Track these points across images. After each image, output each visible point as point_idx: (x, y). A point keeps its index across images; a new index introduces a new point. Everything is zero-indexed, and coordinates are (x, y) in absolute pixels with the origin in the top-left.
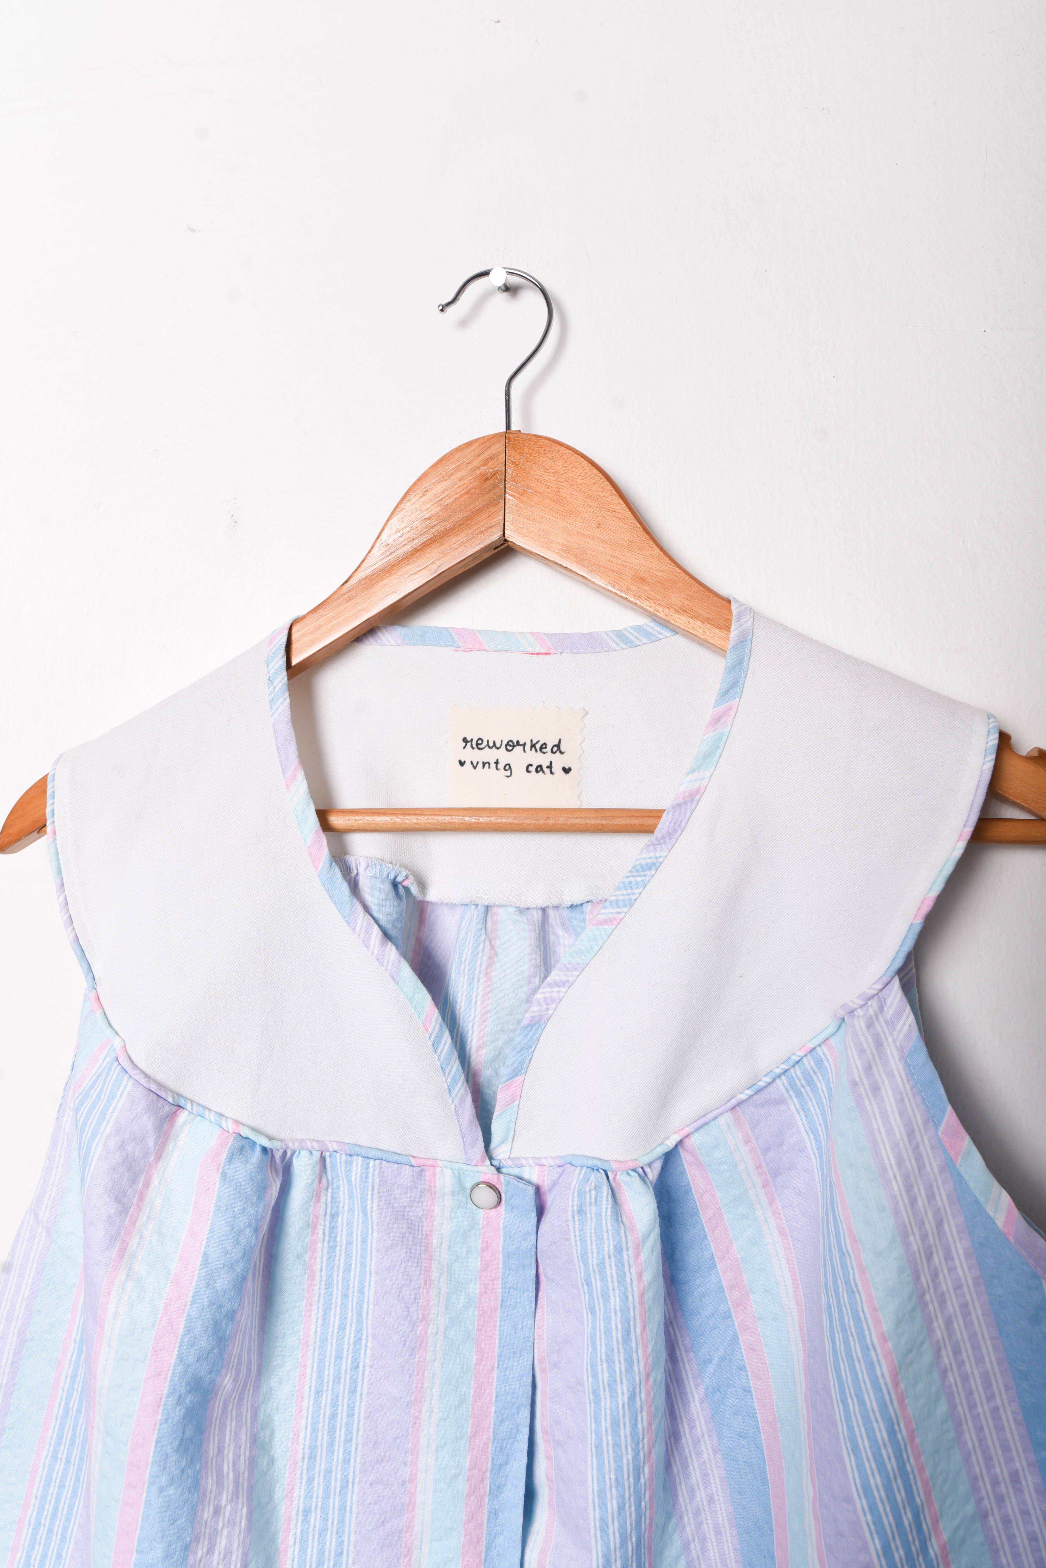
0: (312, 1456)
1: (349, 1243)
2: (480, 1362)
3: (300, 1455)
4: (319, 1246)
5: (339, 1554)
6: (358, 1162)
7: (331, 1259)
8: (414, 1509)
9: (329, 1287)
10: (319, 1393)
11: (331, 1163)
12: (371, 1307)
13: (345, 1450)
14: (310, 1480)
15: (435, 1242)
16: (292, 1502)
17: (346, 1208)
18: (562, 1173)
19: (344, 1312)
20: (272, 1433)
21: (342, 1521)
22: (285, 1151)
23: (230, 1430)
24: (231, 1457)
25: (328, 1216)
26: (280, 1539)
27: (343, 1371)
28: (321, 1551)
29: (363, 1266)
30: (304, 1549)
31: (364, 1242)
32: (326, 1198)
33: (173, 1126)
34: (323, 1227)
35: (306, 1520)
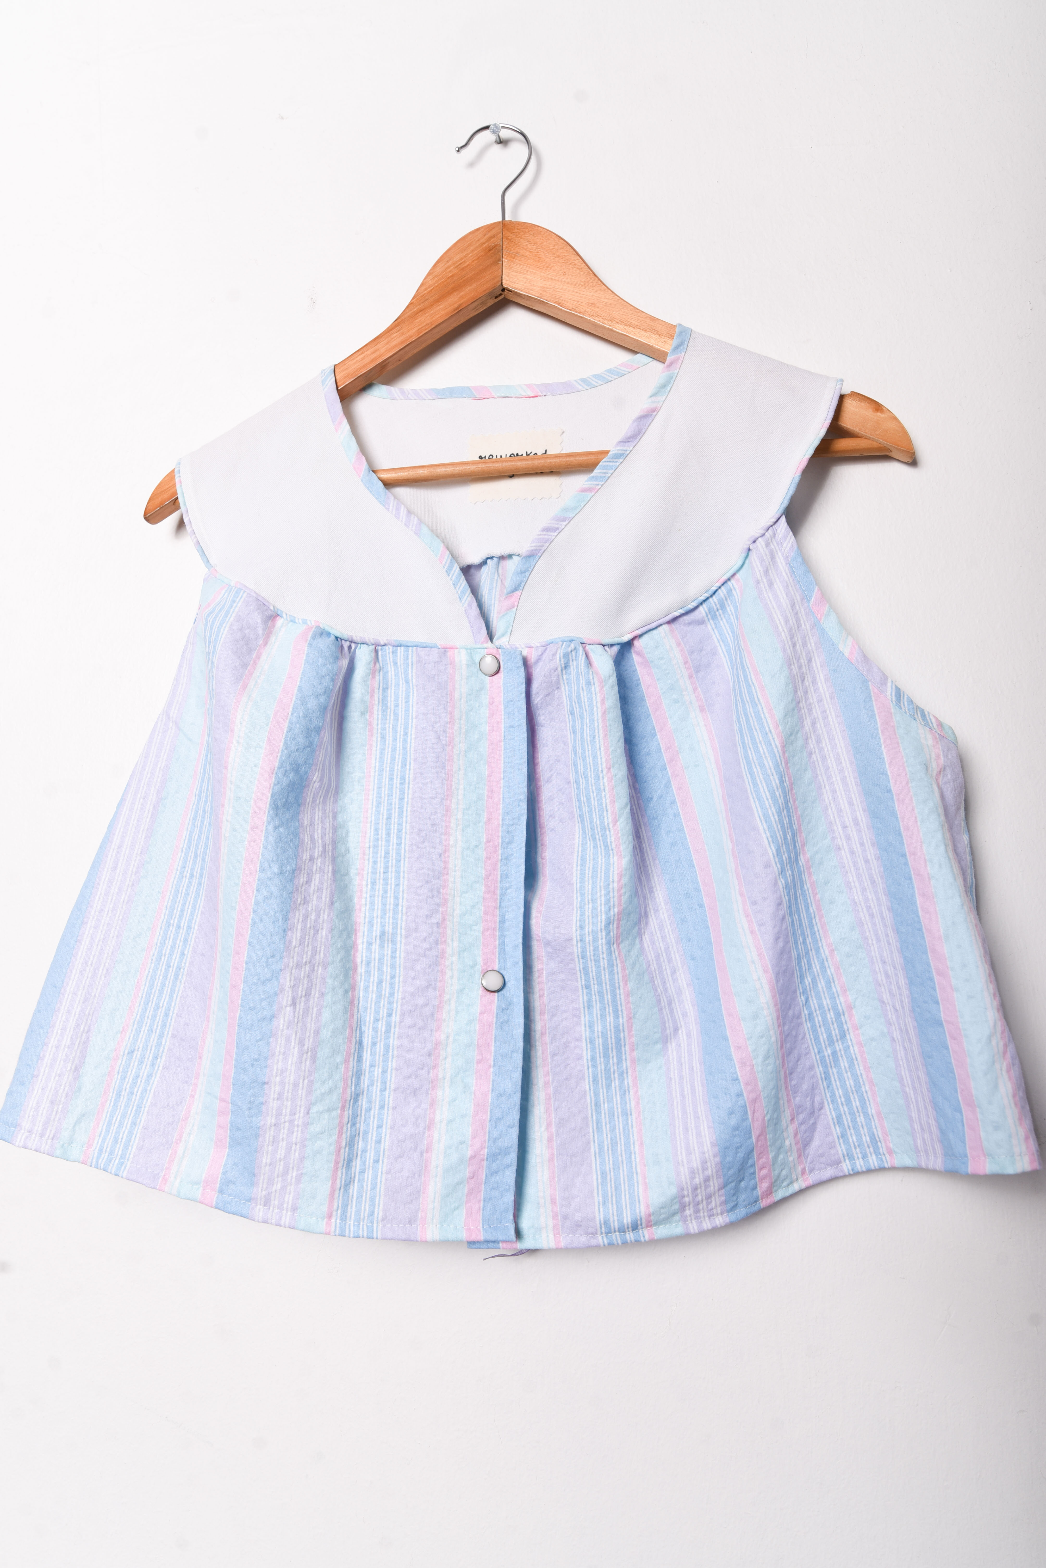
0: (376, 847)
1: (397, 706)
2: (491, 774)
3: (367, 846)
4: (376, 709)
5: (396, 907)
6: (401, 650)
7: (384, 717)
8: (448, 872)
9: (383, 737)
10: (379, 804)
11: (382, 654)
12: (413, 741)
13: (398, 837)
14: (375, 862)
15: (457, 697)
16: (363, 877)
17: (393, 684)
18: (546, 649)
19: (394, 749)
20: (347, 833)
21: (397, 885)
22: (351, 642)
23: (318, 815)
24: (320, 832)
25: (381, 688)
26: (356, 900)
27: (394, 787)
28: (384, 907)
29: (407, 716)
30: (372, 907)
31: (407, 701)
32: (379, 677)
33: (274, 626)
34: (378, 695)
35: (373, 887)
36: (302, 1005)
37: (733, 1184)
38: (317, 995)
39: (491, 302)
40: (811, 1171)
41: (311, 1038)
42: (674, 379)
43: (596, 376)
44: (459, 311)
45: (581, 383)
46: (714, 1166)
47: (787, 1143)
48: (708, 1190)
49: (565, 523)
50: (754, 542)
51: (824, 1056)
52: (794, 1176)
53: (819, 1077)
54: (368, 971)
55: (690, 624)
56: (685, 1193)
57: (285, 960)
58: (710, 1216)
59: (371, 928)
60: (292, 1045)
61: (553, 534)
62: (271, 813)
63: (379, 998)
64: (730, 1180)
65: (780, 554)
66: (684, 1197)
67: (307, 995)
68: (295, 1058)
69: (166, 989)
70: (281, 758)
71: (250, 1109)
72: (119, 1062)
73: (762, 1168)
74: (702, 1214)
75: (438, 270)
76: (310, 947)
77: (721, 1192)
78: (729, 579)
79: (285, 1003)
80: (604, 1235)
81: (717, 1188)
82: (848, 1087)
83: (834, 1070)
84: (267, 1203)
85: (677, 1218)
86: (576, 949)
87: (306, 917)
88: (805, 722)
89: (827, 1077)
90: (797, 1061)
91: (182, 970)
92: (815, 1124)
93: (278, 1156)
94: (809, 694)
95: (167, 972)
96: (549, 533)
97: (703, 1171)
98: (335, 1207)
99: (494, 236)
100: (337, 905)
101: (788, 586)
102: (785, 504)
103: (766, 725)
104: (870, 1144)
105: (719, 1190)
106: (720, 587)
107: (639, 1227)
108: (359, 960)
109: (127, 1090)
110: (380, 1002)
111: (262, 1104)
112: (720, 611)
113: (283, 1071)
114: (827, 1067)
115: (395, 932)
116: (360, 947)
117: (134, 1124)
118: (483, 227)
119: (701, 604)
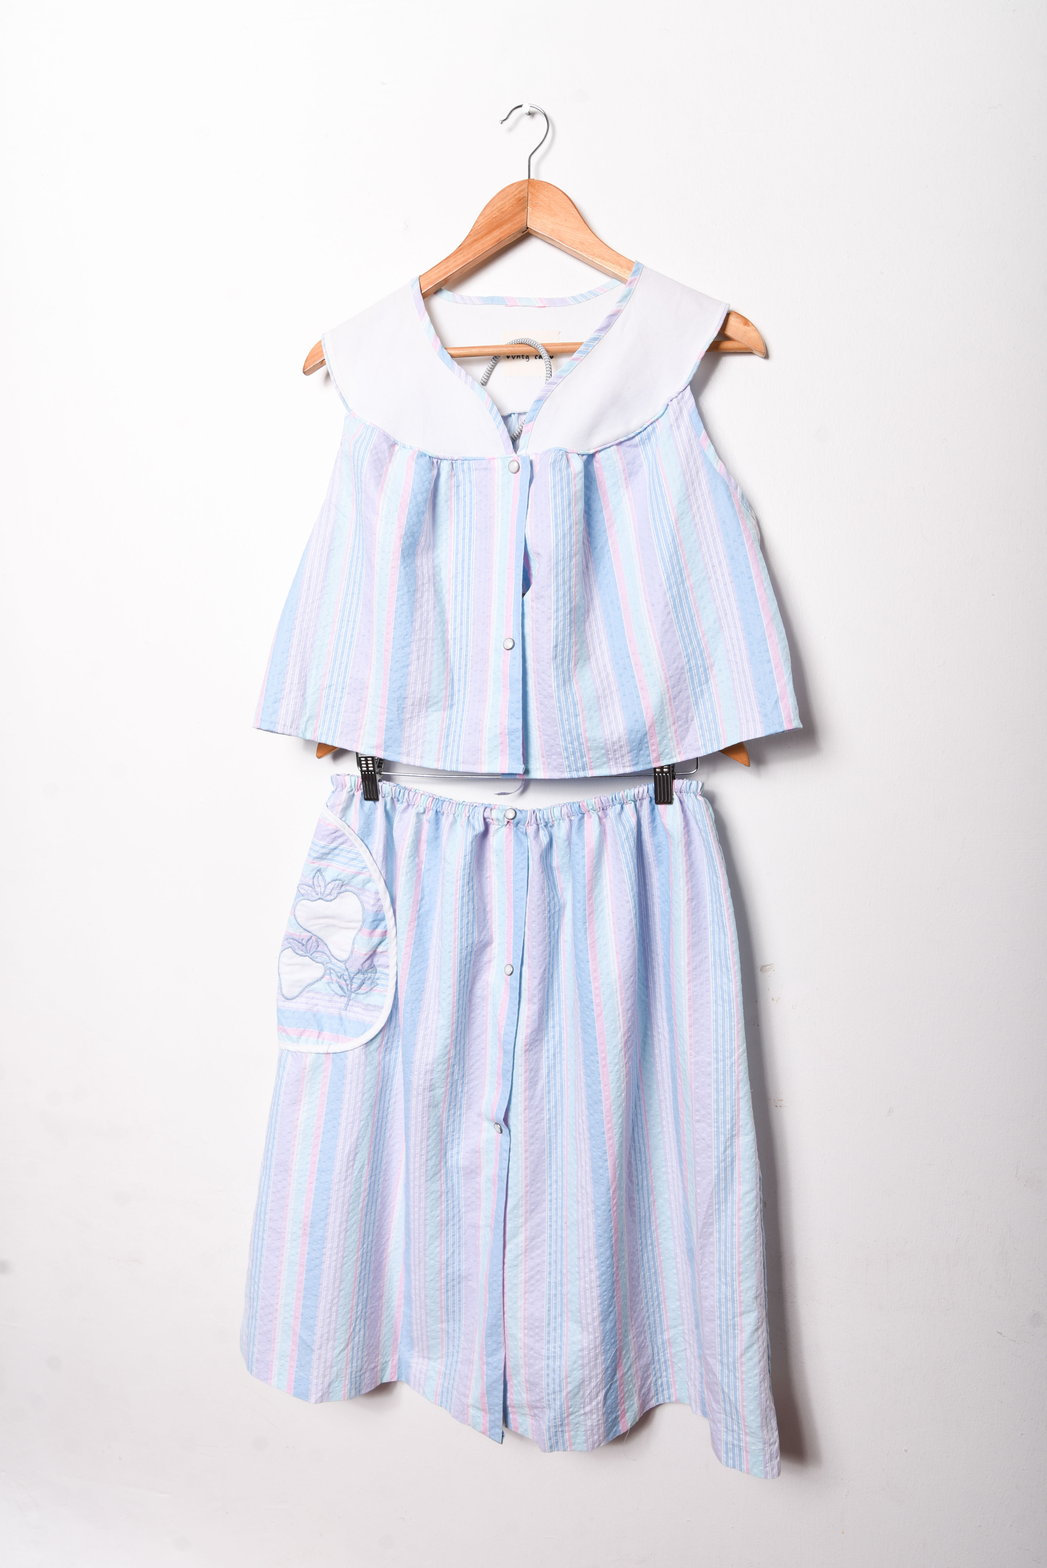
0: (456, 577)
1: (465, 496)
3: (451, 577)
4: (453, 498)
5: (468, 609)
7: (458, 503)
8: (491, 589)
9: (458, 515)
10: (457, 554)
11: (456, 466)
12: (475, 517)
13: (468, 572)
14: (456, 586)
15: (496, 488)
16: (449, 594)
17: (463, 484)
18: (543, 455)
19: (464, 522)
20: (440, 569)
21: (468, 598)
22: (439, 459)
23: (425, 560)
24: (426, 569)
25: (456, 485)
26: (447, 606)
27: (466, 544)
28: (462, 609)
29: (471, 503)
30: (455, 609)
31: (471, 494)
32: (454, 479)
33: (394, 450)
34: (454, 490)
35: (456, 599)
36: (422, 660)
37: (636, 751)
38: (430, 656)
39: (519, 235)
40: (684, 753)
42: (632, 292)
44: (499, 242)
45: (573, 300)
46: (624, 739)
47: (670, 736)
48: (622, 753)
49: (561, 380)
50: (671, 400)
51: (696, 692)
52: (675, 755)
53: (692, 702)
54: (455, 643)
55: (630, 446)
57: (413, 637)
59: (455, 621)
60: (419, 680)
62: (401, 559)
63: (461, 656)
64: (635, 749)
65: (686, 408)
66: (609, 755)
67: (425, 655)
68: (420, 686)
69: (345, 653)
70: (404, 530)
71: (398, 711)
72: (324, 691)
73: (653, 745)
74: (619, 766)
75: (487, 212)
76: (425, 631)
77: (630, 754)
78: (655, 421)
79: (414, 659)
81: (627, 752)
82: (707, 708)
83: (701, 699)
84: (408, 755)
85: (606, 766)
87: (422, 615)
88: (693, 505)
91: (352, 644)
92: (688, 727)
93: (413, 733)
94: (696, 491)
95: (344, 645)
97: (619, 742)
98: (441, 756)
99: (522, 191)
100: (437, 609)
101: (689, 429)
102: (690, 379)
103: (668, 509)
106: (648, 426)
107: (586, 770)
108: (450, 637)
109: (330, 705)
110: (461, 658)
111: (404, 708)
112: (648, 440)
113: (414, 692)
114: (697, 697)
115: (468, 623)
116: (450, 631)
117: (337, 721)
118: (516, 183)
119: (637, 435)
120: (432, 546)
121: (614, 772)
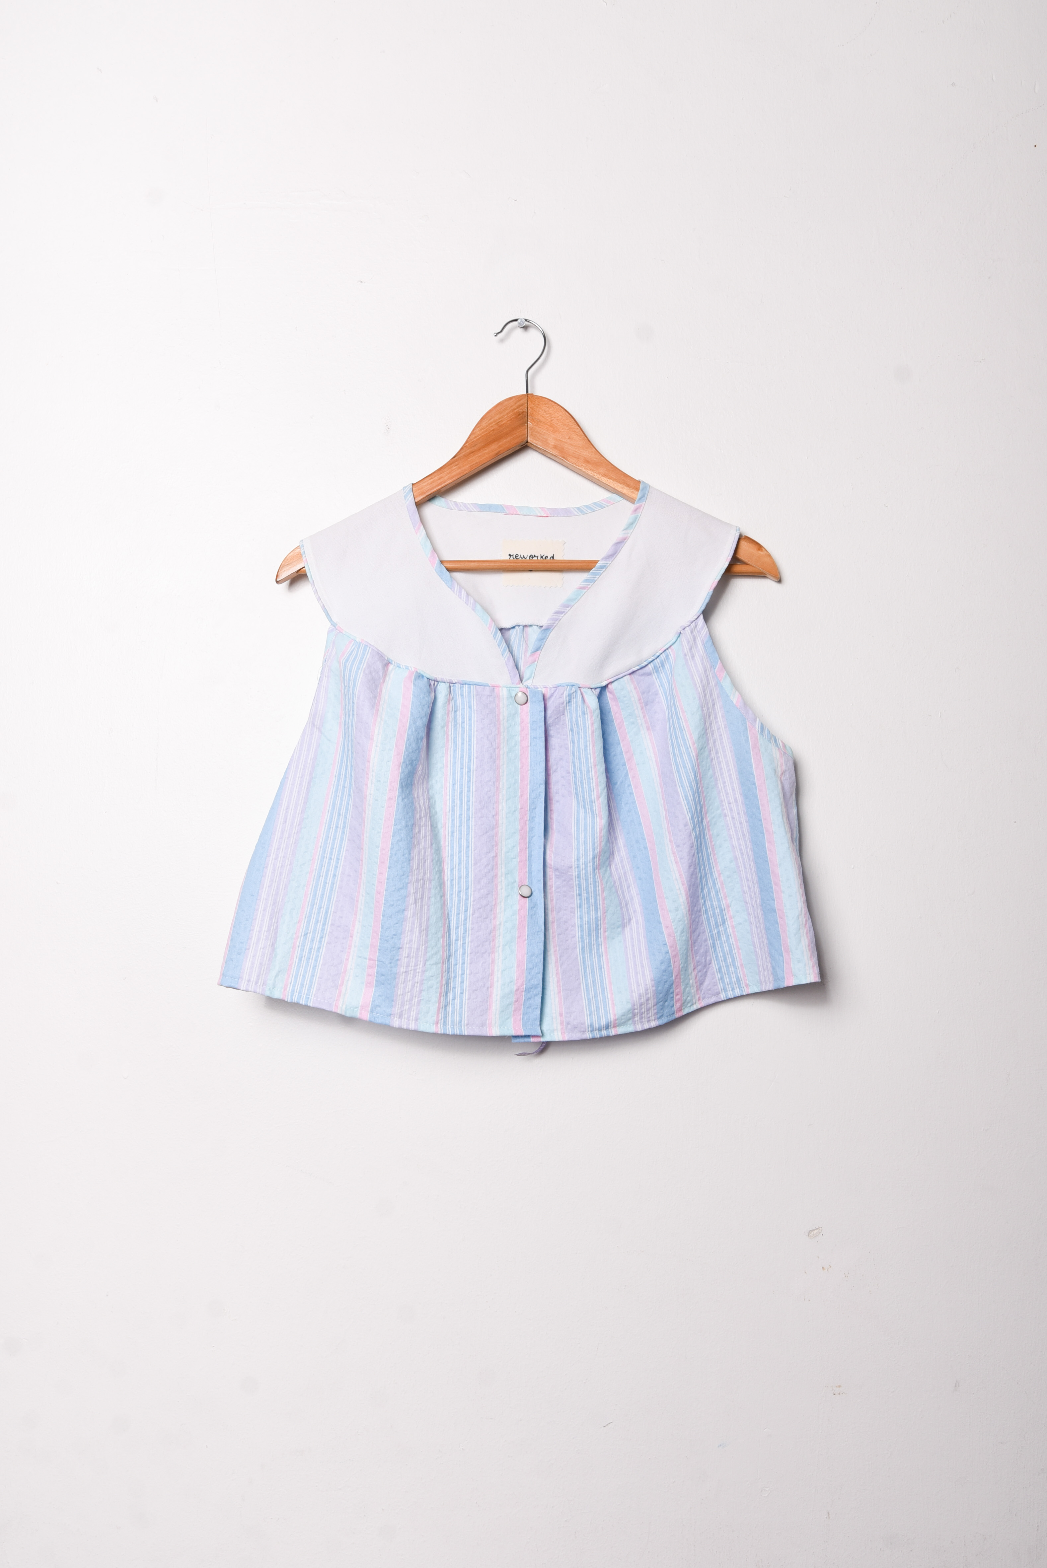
0: (453, 811)
1: (463, 722)
2: (522, 767)
3: (448, 810)
4: (450, 725)
5: (468, 847)
6: (466, 687)
7: (455, 729)
8: (498, 826)
9: (455, 742)
10: (454, 785)
11: (453, 689)
12: (475, 745)
13: (467, 805)
14: (453, 820)
15: (501, 718)
16: (446, 829)
17: (460, 708)
18: (556, 689)
19: (463, 750)
20: (435, 802)
21: (468, 834)
22: (435, 681)
23: (421, 791)
24: (422, 801)
25: (453, 711)
26: (442, 843)
27: (464, 774)
28: (460, 847)
29: (470, 729)
30: (452, 847)
31: (470, 720)
32: (452, 704)
33: (388, 670)
34: (451, 715)
35: (452, 835)
36: (419, 903)
37: (661, 1003)
38: (427, 898)
39: (517, 447)
40: (704, 998)
41: (425, 923)
42: (638, 518)
43: (586, 506)
44: (498, 454)
45: (577, 511)
46: (652, 992)
47: (691, 982)
48: (648, 1006)
49: (568, 609)
50: (684, 629)
51: (713, 934)
52: (694, 1001)
53: (710, 946)
54: (452, 885)
55: (643, 675)
56: (636, 1007)
57: (410, 877)
58: (649, 1021)
59: (452, 860)
60: (415, 926)
61: (561, 615)
62: (400, 790)
63: (459, 901)
64: (660, 1001)
65: (699, 638)
66: (635, 1009)
67: (422, 898)
68: (417, 934)
69: (325, 896)
70: (404, 757)
71: (391, 963)
72: (299, 940)
73: (677, 995)
74: (644, 1020)
75: (484, 424)
76: (422, 870)
77: (655, 1007)
78: (667, 649)
79: (411, 902)
80: (590, 1032)
81: (653, 1005)
82: (726, 951)
83: (718, 942)
84: (400, 1016)
85: (630, 1022)
86: (574, 873)
87: (419, 853)
88: (710, 741)
89: (714, 946)
90: (698, 936)
91: (335, 885)
92: (706, 972)
93: (407, 990)
94: (713, 724)
95: (324, 886)
96: (559, 615)
97: (646, 995)
98: (440, 1018)
99: (522, 405)
100: (434, 845)
101: (703, 659)
102: (703, 608)
103: (688, 743)
104: (736, 982)
105: (654, 1006)
106: (662, 654)
107: (610, 1027)
108: (446, 878)
109: (306, 957)
110: (460, 903)
111: (398, 960)
112: (661, 668)
113: (411, 941)
114: (714, 940)
115: (467, 862)
116: (446, 871)
117: (313, 976)
118: (514, 397)
119: (650, 663)
120: (427, 775)
121: (639, 1028)
